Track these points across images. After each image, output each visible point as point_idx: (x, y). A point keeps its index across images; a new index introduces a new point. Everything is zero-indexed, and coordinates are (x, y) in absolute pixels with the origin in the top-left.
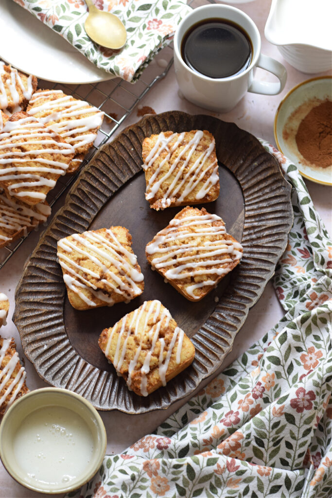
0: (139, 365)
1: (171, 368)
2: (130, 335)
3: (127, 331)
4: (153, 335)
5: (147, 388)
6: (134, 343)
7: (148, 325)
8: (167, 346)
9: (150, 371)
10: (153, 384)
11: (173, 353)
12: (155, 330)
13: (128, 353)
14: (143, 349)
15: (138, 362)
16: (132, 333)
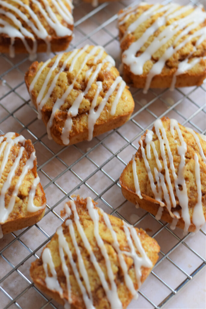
0: (66, 104)
1: (103, 118)
2: (63, 71)
3: (60, 66)
4: (91, 76)
5: (70, 133)
6: (66, 80)
7: (87, 65)
8: (104, 92)
9: (78, 115)
10: (78, 131)
11: (109, 102)
12: (94, 71)
13: (57, 90)
14: (75, 88)
15: (65, 101)
16: (66, 70)
